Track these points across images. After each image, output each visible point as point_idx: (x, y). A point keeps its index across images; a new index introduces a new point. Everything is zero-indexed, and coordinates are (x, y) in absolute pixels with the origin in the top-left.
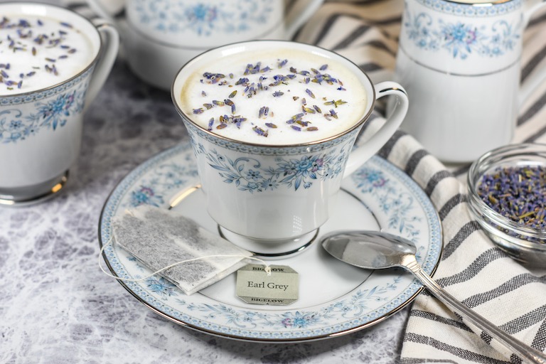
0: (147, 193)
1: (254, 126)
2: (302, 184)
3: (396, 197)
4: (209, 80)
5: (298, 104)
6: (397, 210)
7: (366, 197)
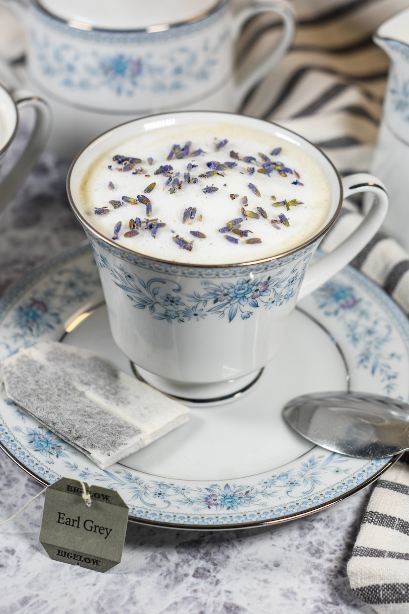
0: (39, 308)
1: (175, 235)
2: (239, 314)
3: (369, 324)
4: (121, 166)
5: (237, 205)
6: (370, 343)
7: (331, 322)
